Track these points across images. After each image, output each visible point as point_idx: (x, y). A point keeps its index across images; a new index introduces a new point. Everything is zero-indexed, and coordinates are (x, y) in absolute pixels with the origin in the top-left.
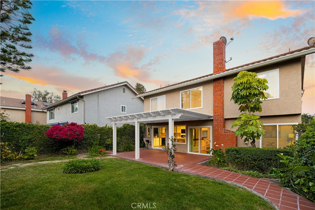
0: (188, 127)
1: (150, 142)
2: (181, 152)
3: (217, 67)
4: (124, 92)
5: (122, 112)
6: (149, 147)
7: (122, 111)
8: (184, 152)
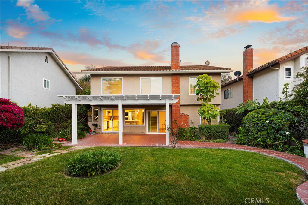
0: (147, 110)
1: (98, 126)
2: (140, 133)
3: (175, 64)
4: (47, 61)
5: (45, 88)
6: (97, 132)
7: (45, 86)
8: (143, 133)
